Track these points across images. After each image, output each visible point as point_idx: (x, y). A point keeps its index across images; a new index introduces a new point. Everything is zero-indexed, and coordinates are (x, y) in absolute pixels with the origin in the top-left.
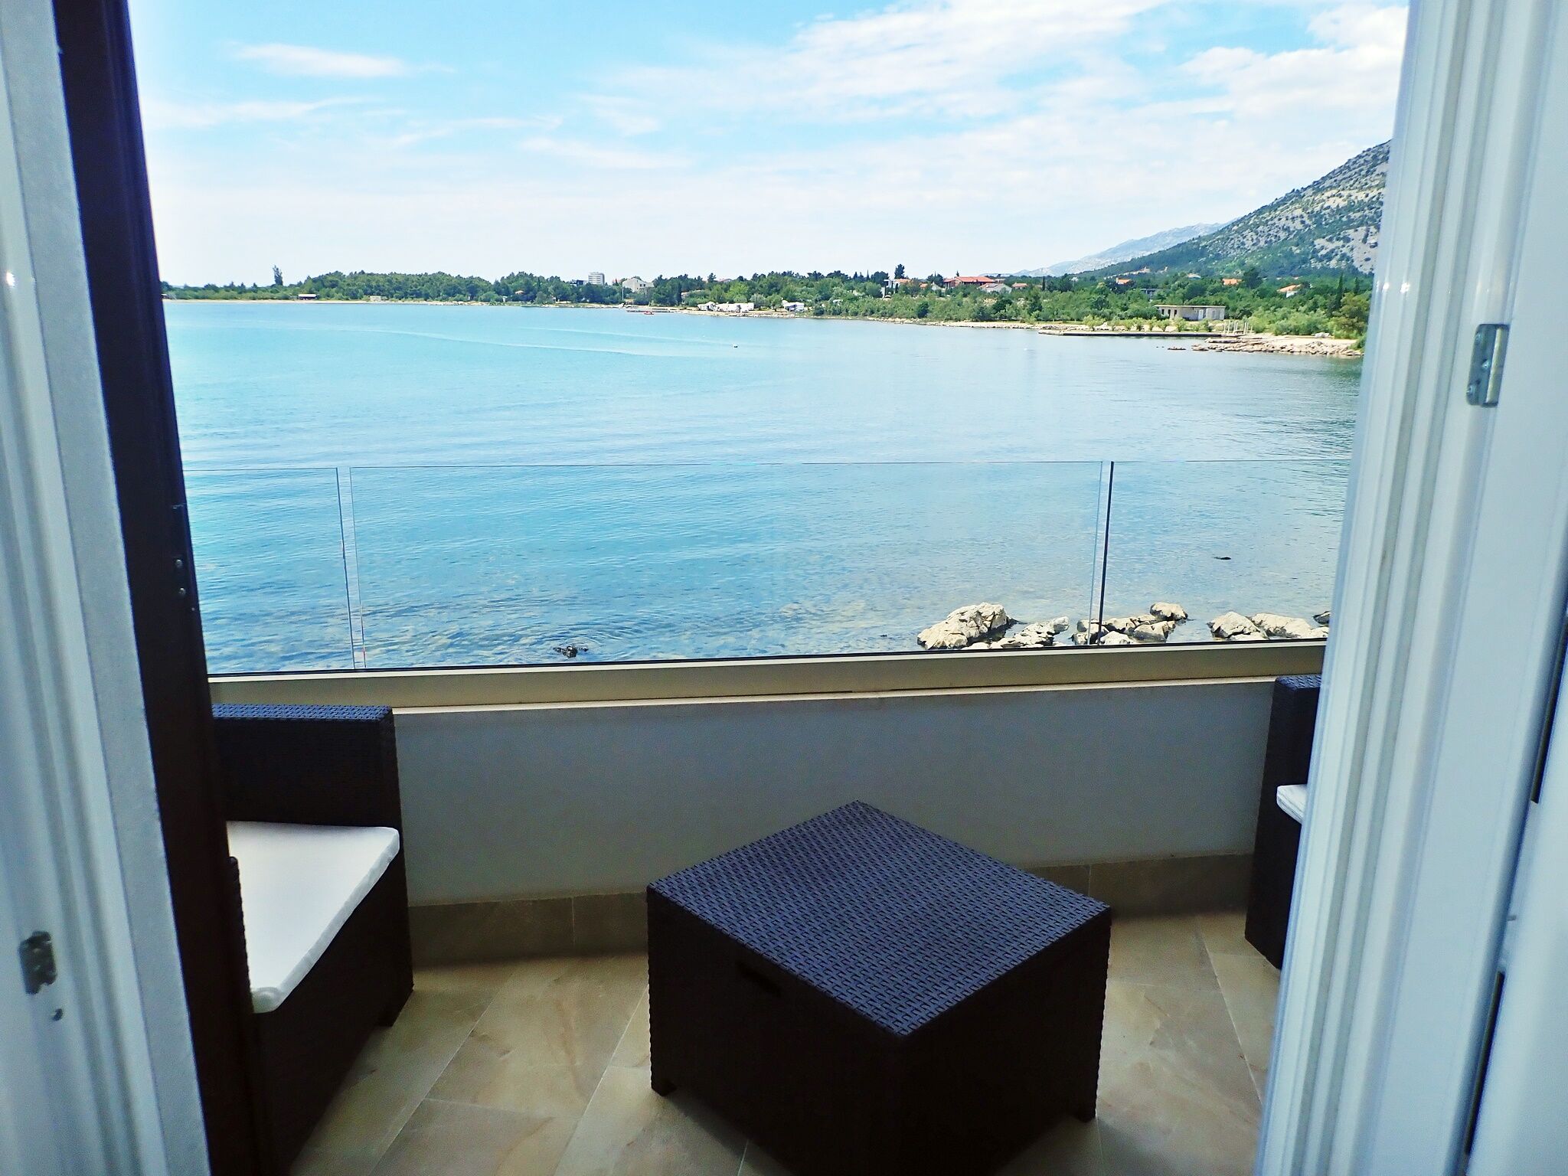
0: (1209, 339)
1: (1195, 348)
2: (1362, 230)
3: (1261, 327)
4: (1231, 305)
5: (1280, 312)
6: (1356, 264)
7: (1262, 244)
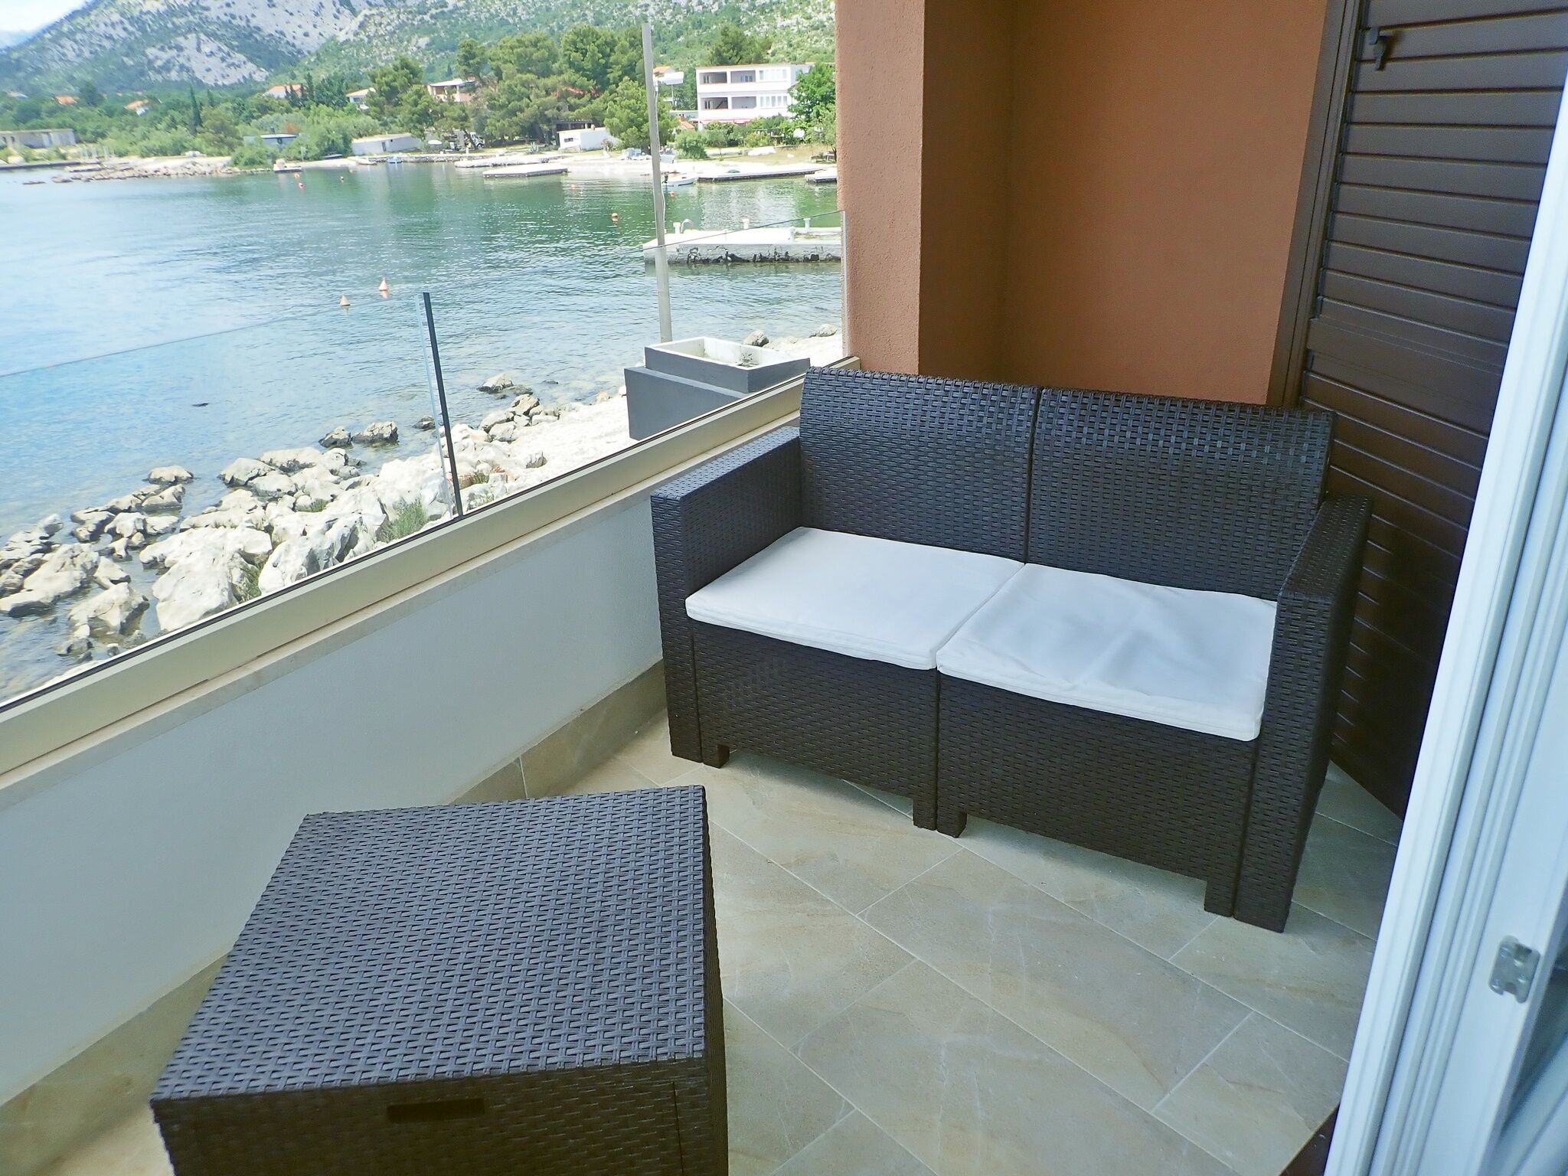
0: (68, 168)
1: (56, 180)
2: (192, 36)
3: (122, 150)
4: (78, 128)
5: (138, 131)
6: (198, 75)
7: (87, 54)
